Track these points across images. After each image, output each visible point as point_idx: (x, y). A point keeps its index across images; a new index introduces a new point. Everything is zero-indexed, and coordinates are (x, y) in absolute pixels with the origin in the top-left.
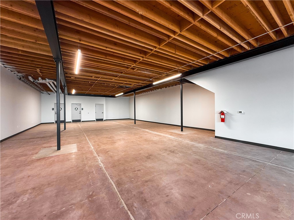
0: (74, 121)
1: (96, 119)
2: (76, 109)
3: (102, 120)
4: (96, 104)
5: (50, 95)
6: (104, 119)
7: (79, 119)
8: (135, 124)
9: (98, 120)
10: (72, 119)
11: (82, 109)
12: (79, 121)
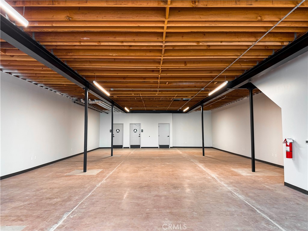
0: (133, 147)
1: (160, 146)
2: (135, 131)
3: (167, 147)
4: (159, 124)
5: (108, 114)
6: (171, 146)
7: (138, 144)
8: (204, 155)
9: (162, 147)
10: (130, 144)
11: (142, 131)
12: (138, 147)
